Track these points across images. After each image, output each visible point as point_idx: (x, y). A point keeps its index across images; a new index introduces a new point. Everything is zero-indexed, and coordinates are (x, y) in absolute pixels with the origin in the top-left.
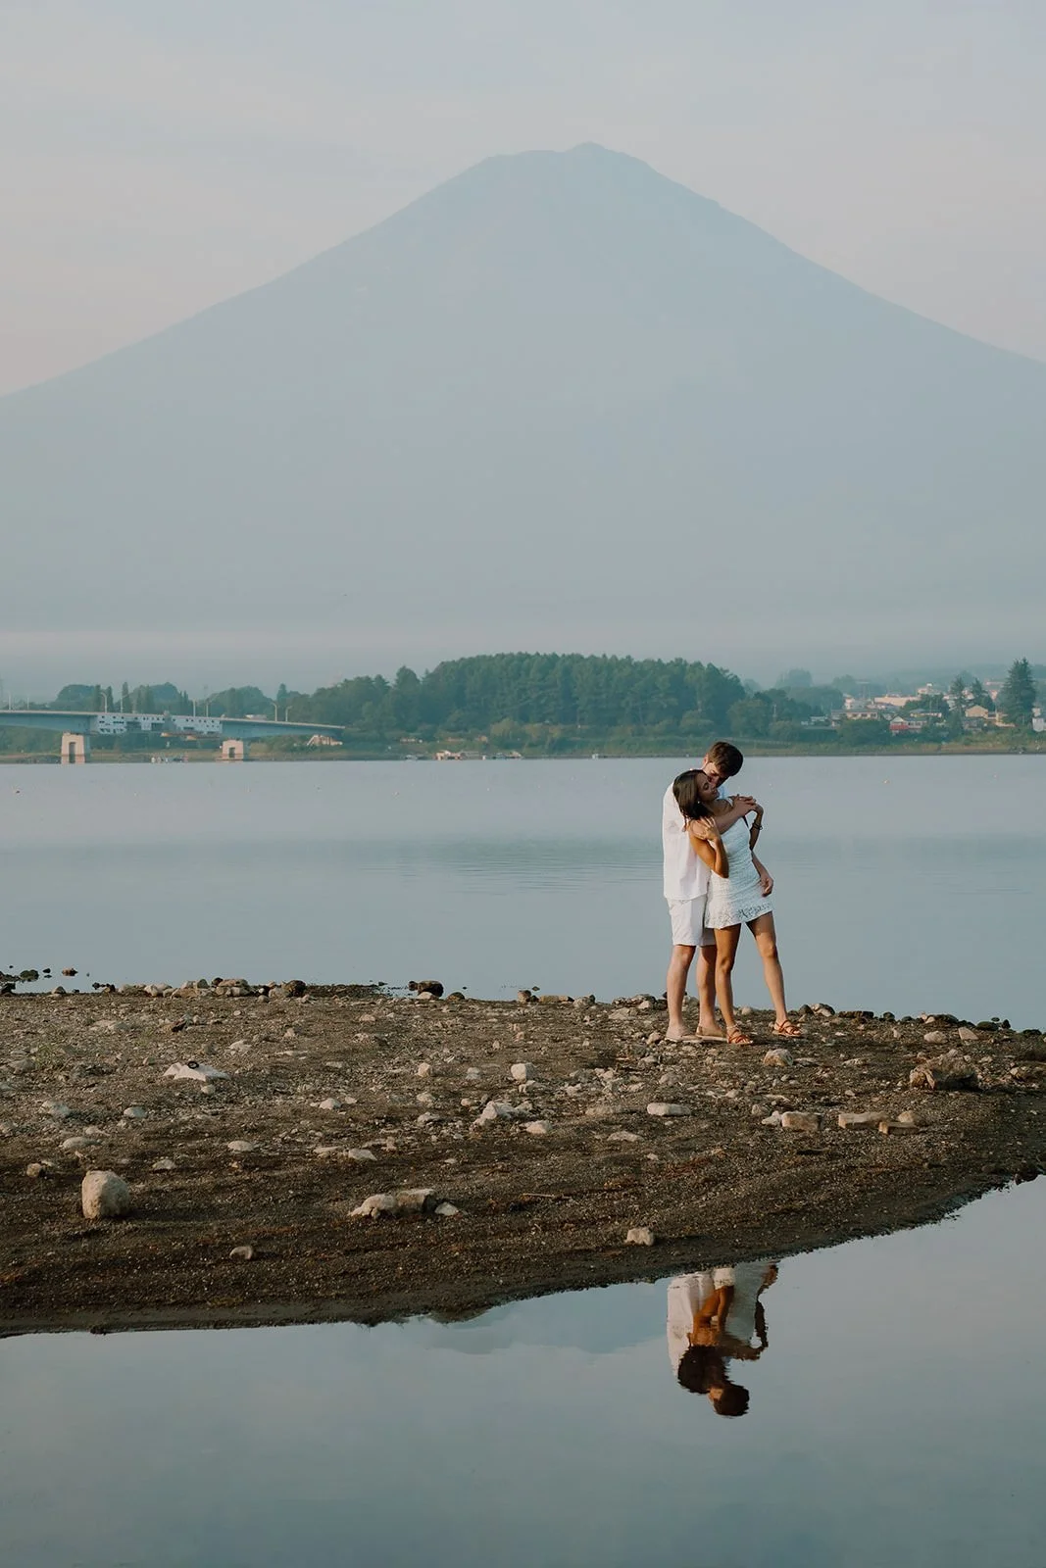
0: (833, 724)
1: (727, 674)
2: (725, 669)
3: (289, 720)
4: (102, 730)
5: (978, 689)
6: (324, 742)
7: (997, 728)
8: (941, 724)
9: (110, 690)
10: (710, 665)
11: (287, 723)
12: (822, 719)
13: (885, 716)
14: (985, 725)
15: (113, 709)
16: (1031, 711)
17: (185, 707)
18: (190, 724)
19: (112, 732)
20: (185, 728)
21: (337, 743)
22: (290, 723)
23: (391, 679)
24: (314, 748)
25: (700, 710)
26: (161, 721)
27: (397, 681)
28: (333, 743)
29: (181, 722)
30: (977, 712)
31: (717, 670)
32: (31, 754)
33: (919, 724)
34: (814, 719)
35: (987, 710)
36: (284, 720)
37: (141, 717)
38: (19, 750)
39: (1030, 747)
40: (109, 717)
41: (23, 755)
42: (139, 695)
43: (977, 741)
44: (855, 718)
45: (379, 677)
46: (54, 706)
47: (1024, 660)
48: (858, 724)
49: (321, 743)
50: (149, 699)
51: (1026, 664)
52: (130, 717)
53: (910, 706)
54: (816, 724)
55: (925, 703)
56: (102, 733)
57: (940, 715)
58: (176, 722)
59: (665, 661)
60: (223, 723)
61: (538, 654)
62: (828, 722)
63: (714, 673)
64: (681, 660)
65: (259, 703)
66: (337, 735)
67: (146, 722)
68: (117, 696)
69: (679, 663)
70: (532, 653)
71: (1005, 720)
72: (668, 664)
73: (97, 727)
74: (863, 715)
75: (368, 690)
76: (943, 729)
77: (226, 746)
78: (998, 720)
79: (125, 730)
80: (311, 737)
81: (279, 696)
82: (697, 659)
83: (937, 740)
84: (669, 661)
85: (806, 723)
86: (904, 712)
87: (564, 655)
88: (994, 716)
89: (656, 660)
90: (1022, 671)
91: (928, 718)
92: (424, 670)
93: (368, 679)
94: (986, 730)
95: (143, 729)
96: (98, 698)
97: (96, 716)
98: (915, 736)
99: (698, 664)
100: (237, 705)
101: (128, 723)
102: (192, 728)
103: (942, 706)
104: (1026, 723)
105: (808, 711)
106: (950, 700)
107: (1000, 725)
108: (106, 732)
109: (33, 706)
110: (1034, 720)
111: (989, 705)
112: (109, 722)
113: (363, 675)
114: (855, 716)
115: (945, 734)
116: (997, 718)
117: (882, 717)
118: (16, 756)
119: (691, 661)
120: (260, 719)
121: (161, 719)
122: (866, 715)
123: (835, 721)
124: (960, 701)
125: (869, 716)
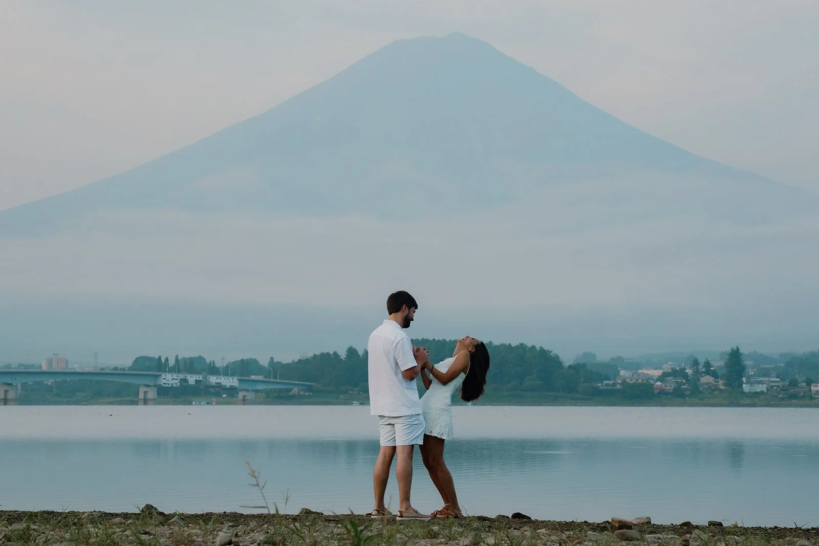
0: (618, 386)
1: (551, 353)
2: (550, 350)
3: (280, 379)
4: (165, 384)
5: (707, 364)
6: (301, 393)
7: (720, 390)
8: (685, 387)
9: (167, 359)
10: (541, 347)
11: (278, 381)
12: (610, 382)
13: (650, 381)
14: (713, 388)
15: (172, 370)
16: (742, 380)
17: (213, 370)
18: (218, 381)
19: (170, 385)
20: (216, 383)
21: (309, 393)
22: (281, 381)
23: (343, 354)
24: (294, 396)
25: (535, 376)
26: (201, 379)
27: (347, 355)
28: (306, 394)
29: (213, 380)
30: (707, 379)
31: (545, 351)
32: (118, 399)
33: (671, 386)
34: (605, 382)
35: (713, 378)
36: (277, 379)
37: (189, 377)
38: (110, 396)
39: (741, 402)
40: (169, 376)
41: (112, 399)
42: (185, 362)
43: (708, 398)
44: (632, 382)
45: (335, 353)
46: (130, 369)
47: (737, 347)
48: (631, 386)
49: (299, 393)
50: (190, 365)
51: (738, 350)
52: (182, 376)
53: (666, 374)
54: (607, 385)
55: (674, 373)
56: (164, 385)
57: (684, 381)
58: (210, 379)
59: (513, 345)
60: (240, 380)
61: (434, 339)
62: (614, 385)
63: (543, 353)
64: (523, 344)
65: (259, 369)
66: (310, 389)
67: (192, 379)
68: (172, 362)
70: (431, 338)
71: (725, 385)
72: (515, 347)
73: (162, 382)
74: (636, 380)
75: (328, 360)
76: (686, 390)
77: (241, 395)
78: (721, 384)
79: (179, 384)
80: (293, 389)
81: (270, 365)
82: (533, 344)
83: (683, 397)
84: (515, 345)
85: (600, 385)
86: (662, 378)
87: (450, 340)
88: (718, 382)
89: (507, 344)
90: (735, 356)
91: (677, 382)
92: (363, 350)
93: (328, 354)
94: (713, 390)
95: (190, 383)
96: (160, 366)
97: (161, 375)
98: (670, 394)
99: (533, 347)
100: (244, 368)
101: (181, 379)
102: (220, 383)
103: (686, 376)
104: (739, 387)
105: (602, 378)
106: (689, 371)
107: (722, 387)
108: (167, 385)
109: (116, 368)
110: (744, 385)
111: (714, 375)
112: (169, 379)
113: (325, 351)
114: (631, 380)
115: (687, 393)
116: (720, 383)
117: (648, 382)
118: (108, 400)
119: (529, 345)
120: (260, 378)
121: (201, 377)
122: (638, 380)
123: (619, 383)
124: (697, 372)
125: (640, 381)
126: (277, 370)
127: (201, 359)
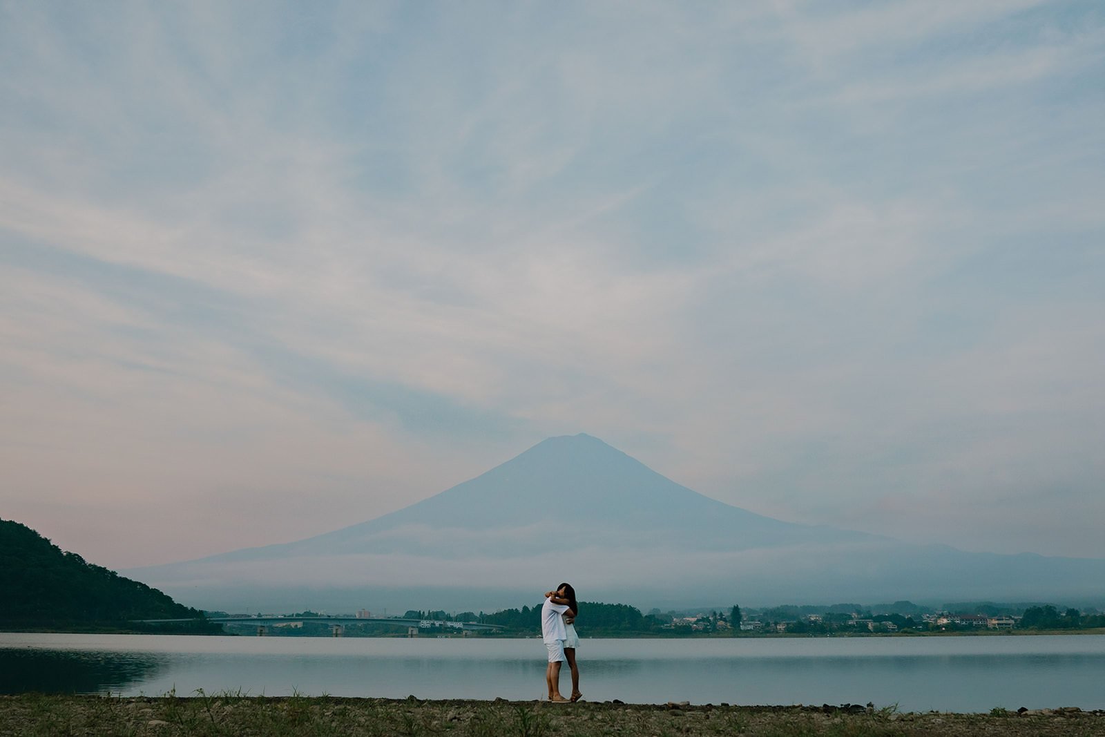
0: (673, 627)
1: (635, 609)
2: (635, 607)
3: (486, 624)
5: (721, 615)
6: (497, 632)
7: (728, 629)
8: (709, 627)
9: (424, 613)
10: (630, 606)
12: (668, 625)
14: (724, 627)
15: (426, 619)
16: (740, 623)
17: (449, 618)
19: (426, 627)
20: (451, 626)
21: (501, 632)
22: (489, 625)
24: (493, 633)
25: (627, 621)
27: (522, 610)
29: (449, 624)
30: (721, 623)
32: (397, 634)
33: (702, 627)
35: (725, 622)
36: (484, 624)
37: (436, 622)
38: (392, 632)
39: (739, 635)
40: (425, 622)
41: (394, 634)
42: (434, 614)
43: (722, 633)
45: (516, 609)
46: (404, 617)
47: (737, 605)
48: (680, 627)
50: (436, 616)
52: (432, 622)
53: (698, 620)
54: (666, 626)
55: (703, 620)
56: (422, 627)
57: (708, 624)
58: (447, 624)
60: (464, 624)
62: (670, 626)
63: (631, 609)
65: (475, 618)
66: (501, 629)
67: (437, 624)
68: (426, 614)
69: (619, 605)
71: (731, 626)
73: (421, 625)
74: (682, 624)
75: (511, 613)
77: (464, 632)
78: (729, 625)
79: (430, 626)
80: (493, 629)
81: (480, 616)
82: (625, 604)
83: (708, 633)
84: (616, 605)
85: (662, 626)
86: (696, 623)
88: (727, 624)
89: (611, 604)
90: (736, 610)
91: (704, 625)
92: (531, 607)
93: (513, 610)
94: (725, 629)
95: (436, 626)
96: (420, 616)
97: (420, 621)
98: (700, 631)
99: (626, 606)
100: (466, 617)
101: (431, 624)
102: (453, 626)
103: (709, 621)
104: (738, 627)
106: (711, 619)
107: (729, 627)
108: (424, 627)
109: (396, 617)
110: (741, 626)
111: (725, 620)
112: (425, 624)
113: (511, 608)
114: (680, 624)
115: (710, 630)
117: (689, 624)
118: (391, 635)
119: (623, 604)
120: (475, 623)
121: (442, 622)
123: (673, 625)
124: (715, 619)
125: (685, 624)
126: (484, 618)
127: (442, 612)
